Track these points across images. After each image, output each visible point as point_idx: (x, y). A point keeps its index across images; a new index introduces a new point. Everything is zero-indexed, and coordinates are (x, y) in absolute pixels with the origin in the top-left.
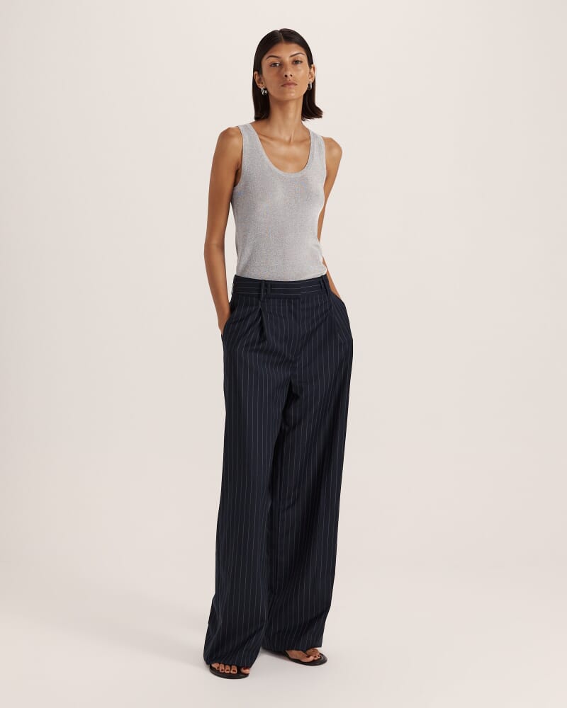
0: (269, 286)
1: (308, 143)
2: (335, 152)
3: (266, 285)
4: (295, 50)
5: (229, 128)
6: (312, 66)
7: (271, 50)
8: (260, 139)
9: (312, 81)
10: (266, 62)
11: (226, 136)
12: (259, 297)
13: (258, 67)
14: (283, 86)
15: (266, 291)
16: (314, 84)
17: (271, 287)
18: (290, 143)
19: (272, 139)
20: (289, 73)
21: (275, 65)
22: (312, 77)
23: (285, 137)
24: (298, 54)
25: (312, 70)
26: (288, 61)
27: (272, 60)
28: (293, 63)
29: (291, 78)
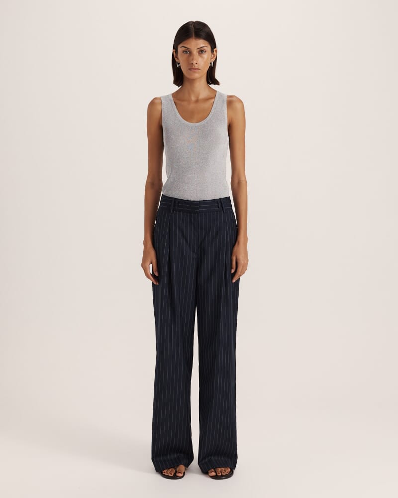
0: (177, 202)
1: (213, 100)
3: (175, 202)
4: (202, 43)
5: (155, 99)
6: (215, 50)
7: (185, 42)
8: (175, 103)
9: (213, 60)
10: (180, 49)
11: (153, 105)
13: (175, 48)
14: (189, 69)
15: (174, 206)
16: (215, 62)
17: (178, 203)
18: (197, 101)
19: (183, 100)
20: (195, 62)
21: (186, 52)
22: (214, 57)
23: (193, 98)
24: (203, 47)
25: (215, 52)
26: (195, 52)
27: (185, 49)
28: (199, 53)
29: (196, 65)
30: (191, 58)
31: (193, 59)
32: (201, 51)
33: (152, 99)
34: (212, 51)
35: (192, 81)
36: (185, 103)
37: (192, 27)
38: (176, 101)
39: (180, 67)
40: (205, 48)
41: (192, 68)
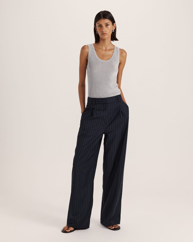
1: (113, 50)
2: (124, 54)
4: (107, 21)
5: (85, 46)
6: (114, 24)
7: (98, 21)
8: (95, 49)
9: (114, 29)
10: (97, 25)
11: (83, 48)
12: (93, 104)
13: (95, 25)
14: (102, 34)
15: (95, 101)
17: (97, 100)
18: (106, 50)
19: (99, 49)
20: (104, 30)
21: (100, 26)
22: (114, 27)
23: (104, 48)
24: (108, 23)
25: (114, 25)
26: (104, 26)
27: (99, 24)
28: (106, 26)
29: (105, 32)
30: (102, 29)
31: (103, 29)
32: (107, 25)
33: (84, 45)
34: (113, 24)
35: (104, 40)
36: (100, 50)
37: (101, 14)
38: (96, 49)
39: (98, 34)
40: (109, 23)
41: (103, 34)
